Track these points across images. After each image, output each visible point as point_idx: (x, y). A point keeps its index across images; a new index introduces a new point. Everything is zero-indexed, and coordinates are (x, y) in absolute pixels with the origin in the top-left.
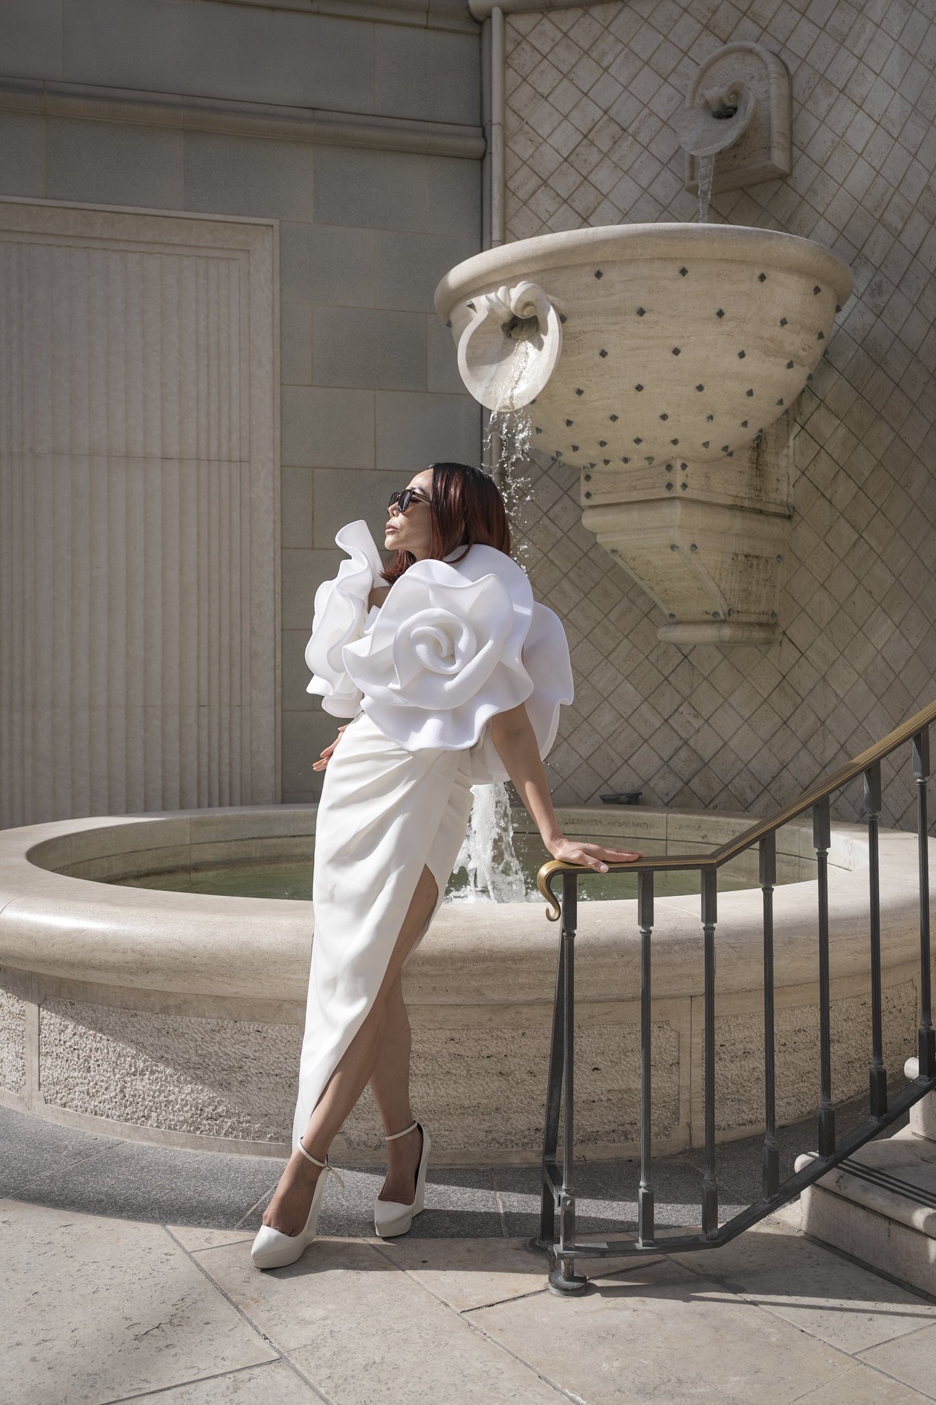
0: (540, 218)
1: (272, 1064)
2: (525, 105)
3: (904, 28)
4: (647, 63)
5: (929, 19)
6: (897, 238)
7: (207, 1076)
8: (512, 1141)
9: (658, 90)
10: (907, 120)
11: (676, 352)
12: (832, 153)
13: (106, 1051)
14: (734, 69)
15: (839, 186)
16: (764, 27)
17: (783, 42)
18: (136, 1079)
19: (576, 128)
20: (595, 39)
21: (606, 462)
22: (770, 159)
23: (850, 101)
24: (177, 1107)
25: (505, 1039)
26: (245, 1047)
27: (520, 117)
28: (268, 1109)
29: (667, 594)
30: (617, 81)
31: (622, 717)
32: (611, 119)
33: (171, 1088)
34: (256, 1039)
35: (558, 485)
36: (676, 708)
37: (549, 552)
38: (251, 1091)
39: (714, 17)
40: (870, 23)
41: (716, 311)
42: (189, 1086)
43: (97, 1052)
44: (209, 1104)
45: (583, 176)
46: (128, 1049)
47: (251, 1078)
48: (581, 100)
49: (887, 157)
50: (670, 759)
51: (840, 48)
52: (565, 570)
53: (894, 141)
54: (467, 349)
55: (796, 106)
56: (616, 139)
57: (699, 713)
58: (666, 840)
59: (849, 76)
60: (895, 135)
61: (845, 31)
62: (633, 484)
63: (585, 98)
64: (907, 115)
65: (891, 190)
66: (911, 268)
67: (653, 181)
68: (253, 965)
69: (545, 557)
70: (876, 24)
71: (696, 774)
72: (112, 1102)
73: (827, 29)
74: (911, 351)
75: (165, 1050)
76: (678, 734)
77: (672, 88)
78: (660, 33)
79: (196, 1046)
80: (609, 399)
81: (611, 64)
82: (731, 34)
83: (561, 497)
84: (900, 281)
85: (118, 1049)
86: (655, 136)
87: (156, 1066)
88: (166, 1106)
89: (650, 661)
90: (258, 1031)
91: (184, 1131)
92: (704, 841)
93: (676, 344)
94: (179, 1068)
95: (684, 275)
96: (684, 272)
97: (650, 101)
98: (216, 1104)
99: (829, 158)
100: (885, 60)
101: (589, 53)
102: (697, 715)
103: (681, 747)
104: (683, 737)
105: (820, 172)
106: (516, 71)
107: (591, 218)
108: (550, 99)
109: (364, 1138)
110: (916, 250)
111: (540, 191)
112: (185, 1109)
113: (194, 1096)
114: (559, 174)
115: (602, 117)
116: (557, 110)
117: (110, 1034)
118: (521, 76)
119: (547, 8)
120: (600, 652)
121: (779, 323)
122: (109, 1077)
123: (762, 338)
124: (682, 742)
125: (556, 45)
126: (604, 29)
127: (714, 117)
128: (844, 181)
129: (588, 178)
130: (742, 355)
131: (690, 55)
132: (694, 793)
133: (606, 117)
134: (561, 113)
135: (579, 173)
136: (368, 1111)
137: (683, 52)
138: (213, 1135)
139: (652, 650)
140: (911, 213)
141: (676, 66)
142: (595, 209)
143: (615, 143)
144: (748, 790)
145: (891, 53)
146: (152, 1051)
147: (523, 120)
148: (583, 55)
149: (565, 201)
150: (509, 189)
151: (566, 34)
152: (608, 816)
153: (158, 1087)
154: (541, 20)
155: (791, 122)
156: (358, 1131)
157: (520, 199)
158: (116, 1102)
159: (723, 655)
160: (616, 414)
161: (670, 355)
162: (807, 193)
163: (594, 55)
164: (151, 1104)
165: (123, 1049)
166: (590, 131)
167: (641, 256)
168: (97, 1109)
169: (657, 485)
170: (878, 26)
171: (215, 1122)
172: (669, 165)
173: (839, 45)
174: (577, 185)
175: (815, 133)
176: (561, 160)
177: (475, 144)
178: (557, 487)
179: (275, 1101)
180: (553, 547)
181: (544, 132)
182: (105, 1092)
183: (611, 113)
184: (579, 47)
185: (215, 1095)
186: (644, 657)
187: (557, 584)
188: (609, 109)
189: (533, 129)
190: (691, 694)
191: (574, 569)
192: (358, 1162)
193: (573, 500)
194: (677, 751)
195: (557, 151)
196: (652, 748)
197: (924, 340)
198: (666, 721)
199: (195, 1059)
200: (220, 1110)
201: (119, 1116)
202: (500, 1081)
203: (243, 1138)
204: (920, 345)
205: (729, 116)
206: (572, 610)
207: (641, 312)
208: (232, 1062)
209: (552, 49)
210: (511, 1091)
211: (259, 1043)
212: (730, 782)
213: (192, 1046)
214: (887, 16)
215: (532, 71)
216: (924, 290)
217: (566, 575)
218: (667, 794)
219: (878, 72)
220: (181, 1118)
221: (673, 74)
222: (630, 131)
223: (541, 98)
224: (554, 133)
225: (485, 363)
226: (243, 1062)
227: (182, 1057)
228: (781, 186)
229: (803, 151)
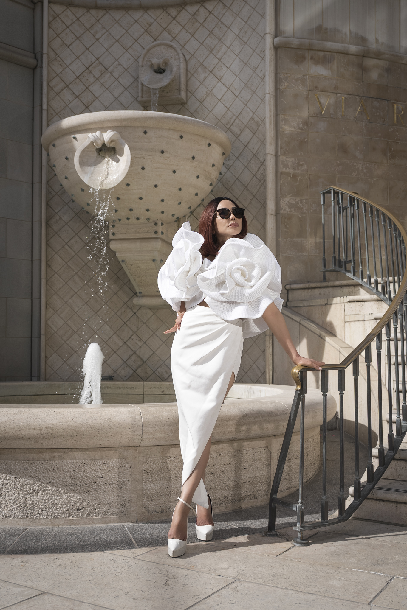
0: (65, 103)
1: (112, 479)
2: (58, 48)
3: (241, 51)
4: (117, 41)
5: (253, 50)
6: (237, 138)
7: (76, 489)
8: (216, 503)
9: (123, 54)
10: (242, 90)
11: (174, 172)
12: (206, 97)
13: (13, 483)
14: (163, 53)
15: (209, 112)
16: (174, 37)
17: (183, 45)
18: (33, 496)
19: (83, 64)
20: (92, 25)
21: (128, 219)
22: (180, 94)
23: (214, 77)
24: (59, 506)
25: (214, 458)
26: (97, 472)
27: (55, 53)
28: (109, 501)
29: (141, 283)
30: (103, 46)
31: (104, 341)
32: (100, 63)
33: (56, 497)
34: (104, 467)
35: (73, 230)
36: (130, 337)
37: (68, 262)
38: (100, 493)
39: (150, 28)
40: (225, 46)
41: (192, 156)
42: (67, 495)
43: (7, 485)
44: (78, 502)
45: (86, 87)
46: (29, 481)
47: (101, 486)
48: (85, 51)
49: (233, 103)
50: (127, 360)
51: (210, 53)
52: (76, 271)
53: (236, 97)
54: (79, 158)
55: (189, 74)
56: (102, 73)
57: (141, 339)
58: (143, 394)
59: (214, 66)
60: (237, 94)
61: (213, 47)
62: (137, 230)
63: (87, 50)
64: (242, 87)
65: (235, 117)
66: (244, 151)
67: (120, 95)
68: (114, 430)
69: (66, 265)
70: (227, 47)
71: (140, 367)
72: (17, 509)
73: (204, 44)
74: (244, 185)
75: (52, 479)
76: (131, 349)
77: (129, 55)
78: (124, 28)
79: (71, 474)
80: (141, 189)
81: (100, 38)
82: (158, 37)
83: (74, 236)
84: (239, 156)
85: (22, 482)
86: (121, 75)
87: (47, 487)
88: (52, 507)
89: (117, 315)
90: (104, 464)
91: (63, 518)
92: (163, 393)
93: (175, 168)
94: (60, 486)
95: (181, 139)
96: (181, 137)
97: (119, 58)
98: (81, 501)
99: (205, 99)
100: (232, 62)
101: (90, 30)
102: (140, 340)
103: (132, 355)
104: (133, 350)
105: (200, 105)
106: (53, 31)
107: (90, 107)
108: (71, 47)
109: (155, 508)
110: (247, 143)
111: (65, 90)
112: (64, 506)
113: (69, 499)
114: (74, 83)
115: (95, 61)
116: (74, 53)
117: (15, 475)
118: (56, 34)
119: (70, 4)
120: (93, 310)
121: (212, 166)
122: (15, 497)
123: (205, 171)
124: (133, 352)
125: (73, 23)
126: (97, 21)
127: (154, 72)
128: (212, 110)
129: (89, 88)
130: (198, 177)
131: (139, 42)
132: (139, 376)
133: (97, 62)
134: (75, 55)
135: (84, 85)
136: (157, 496)
137: (135, 40)
138: (80, 517)
139: (119, 310)
140: (244, 128)
141: (132, 45)
142: (92, 103)
143: (102, 74)
144: (165, 373)
145: (234, 60)
146: (44, 480)
147: (57, 54)
148: (87, 30)
149: (77, 97)
150: (50, 86)
151: (78, 19)
152: (114, 384)
153: (47, 498)
154: (66, 9)
155: (187, 81)
156: (153, 506)
157: (55, 92)
158: (20, 509)
159: (153, 312)
160: (142, 197)
161: (171, 173)
162: (194, 112)
163: (92, 31)
164: (43, 507)
165: (25, 481)
166: (90, 66)
167: (165, 127)
168: (7, 514)
169: (149, 231)
170: (228, 48)
171: (81, 511)
172: (128, 89)
173: (210, 52)
174: (83, 90)
175: (198, 88)
176: (76, 77)
177: (33, 62)
178: (72, 231)
179: (113, 497)
180: (70, 260)
181: (68, 62)
182: (13, 505)
183: (100, 60)
184: (84, 26)
185: (81, 497)
186: (114, 313)
187: (72, 277)
188: (99, 58)
189: (62, 60)
190: (137, 330)
191: (80, 270)
192: (152, 520)
193: (80, 238)
194: (130, 356)
195: (73, 73)
196: (118, 355)
197: (250, 181)
198: (125, 343)
199: (69, 481)
200: (84, 504)
201: (22, 516)
202: (211, 476)
203: (96, 516)
204: (249, 183)
205: (161, 73)
206: (79, 290)
207: (162, 152)
208: (90, 480)
209: (71, 24)
210: (215, 481)
211: (105, 469)
212: (156, 370)
213: (68, 475)
214: (232, 44)
215: (62, 32)
216: (250, 161)
217: (76, 273)
218: (126, 377)
219: (228, 67)
220: (61, 512)
221: (130, 49)
222: (109, 70)
223: (66, 46)
224: (72, 64)
225: (88, 166)
226: (97, 479)
227: (62, 481)
228: (182, 108)
229: (192, 94)
